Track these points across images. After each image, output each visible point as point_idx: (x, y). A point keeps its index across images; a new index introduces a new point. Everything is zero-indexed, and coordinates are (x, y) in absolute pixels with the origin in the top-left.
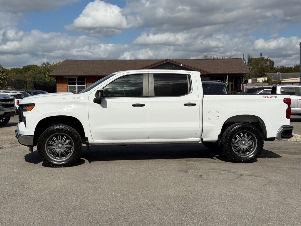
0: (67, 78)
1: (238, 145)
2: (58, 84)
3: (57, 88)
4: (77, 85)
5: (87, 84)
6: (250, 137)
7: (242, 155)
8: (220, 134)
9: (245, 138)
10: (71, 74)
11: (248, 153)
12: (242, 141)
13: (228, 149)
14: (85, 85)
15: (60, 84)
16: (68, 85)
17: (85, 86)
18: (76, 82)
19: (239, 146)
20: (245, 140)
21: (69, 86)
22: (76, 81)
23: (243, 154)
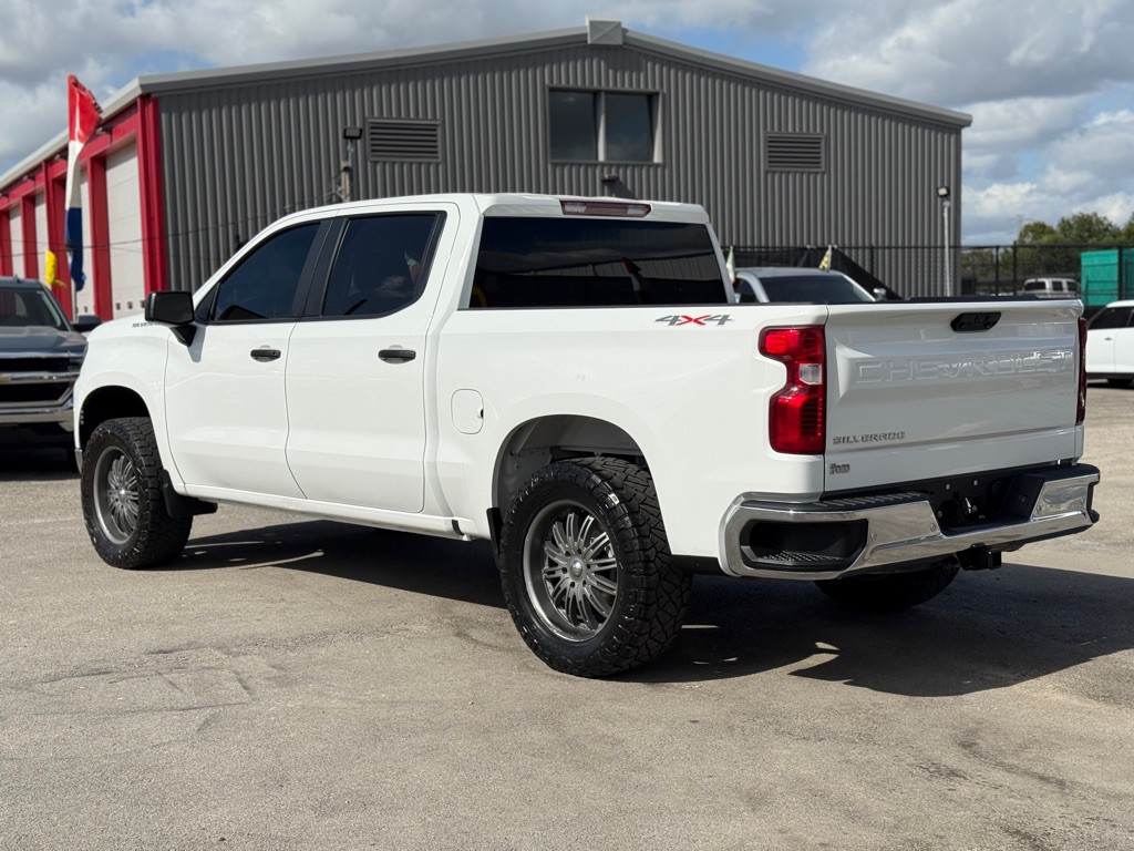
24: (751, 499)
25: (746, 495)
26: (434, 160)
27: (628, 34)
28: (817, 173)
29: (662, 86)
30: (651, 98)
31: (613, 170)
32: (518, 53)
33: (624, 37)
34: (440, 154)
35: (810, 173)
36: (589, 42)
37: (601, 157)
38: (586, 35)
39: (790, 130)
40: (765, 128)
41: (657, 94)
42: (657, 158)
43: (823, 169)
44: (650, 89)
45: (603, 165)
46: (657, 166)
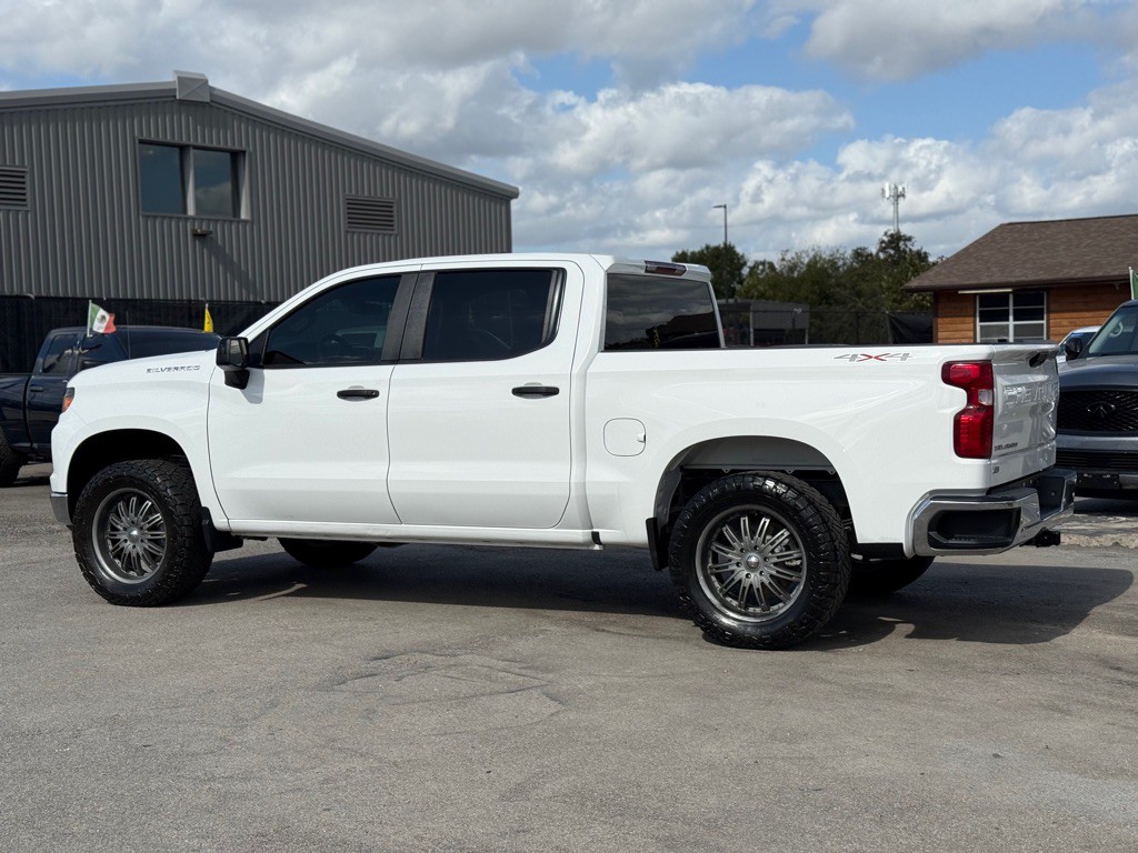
0: (976, 294)
2: (939, 320)
3: (939, 334)
4: (1011, 323)
5: (1052, 316)
9: (759, 540)
10: (985, 280)
14: (1044, 322)
15: (946, 320)
16: (978, 324)
17: (1042, 325)
18: (1008, 311)
21: (981, 327)
22: (1008, 305)
24: (936, 495)
25: (931, 492)
26: (25, 208)
27: (215, 92)
28: (391, 235)
29: (248, 145)
30: (236, 156)
31: (204, 225)
32: (107, 104)
33: (211, 95)
34: (29, 202)
35: (384, 235)
36: (178, 97)
37: (191, 211)
38: (175, 90)
39: (366, 193)
40: (344, 191)
41: (244, 152)
42: (244, 215)
43: (395, 232)
44: (237, 147)
45: (194, 219)
46: (245, 222)
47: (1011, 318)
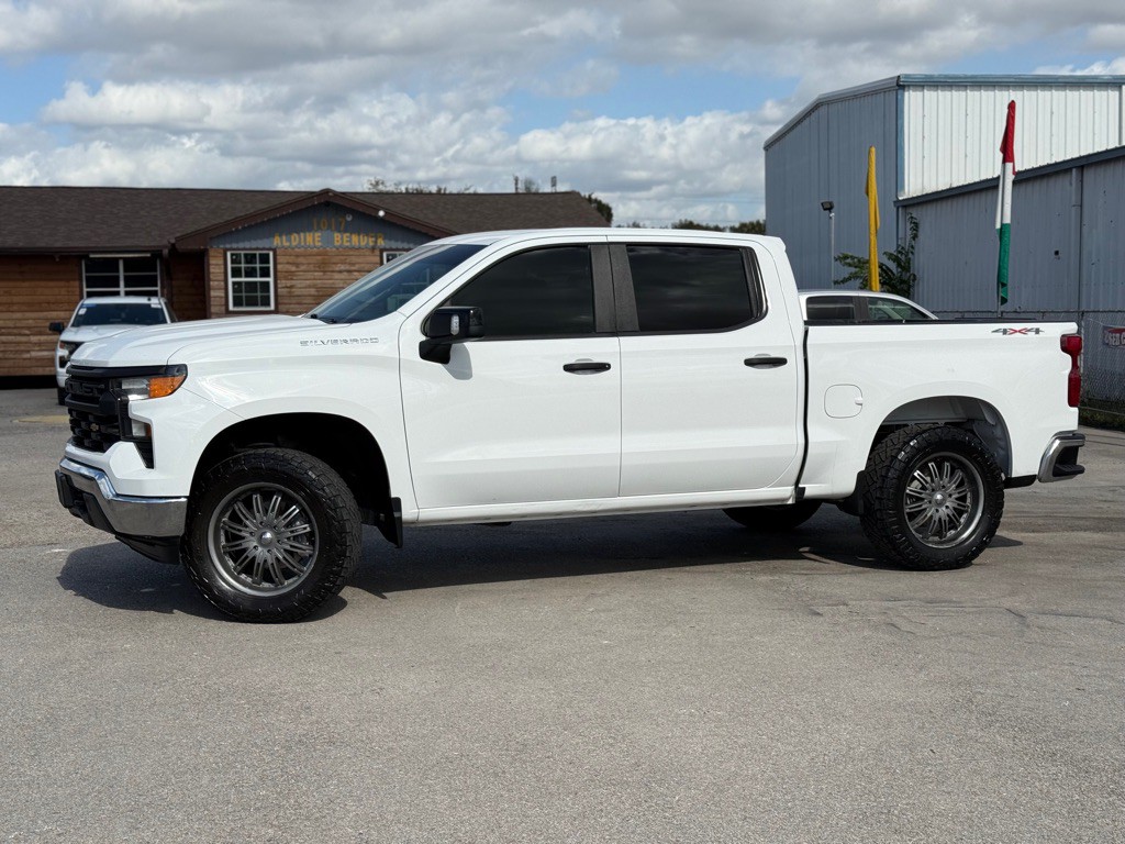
1: (924, 507)
6: (959, 474)
7: (933, 542)
8: (863, 469)
9: (946, 480)
11: (953, 532)
12: (933, 490)
13: (893, 523)
14: (158, 289)
18: (118, 278)
19: (925, 509)
20: (944, 487)
22: (118, 271)
23: (937, 539)
47: (122, 283)
